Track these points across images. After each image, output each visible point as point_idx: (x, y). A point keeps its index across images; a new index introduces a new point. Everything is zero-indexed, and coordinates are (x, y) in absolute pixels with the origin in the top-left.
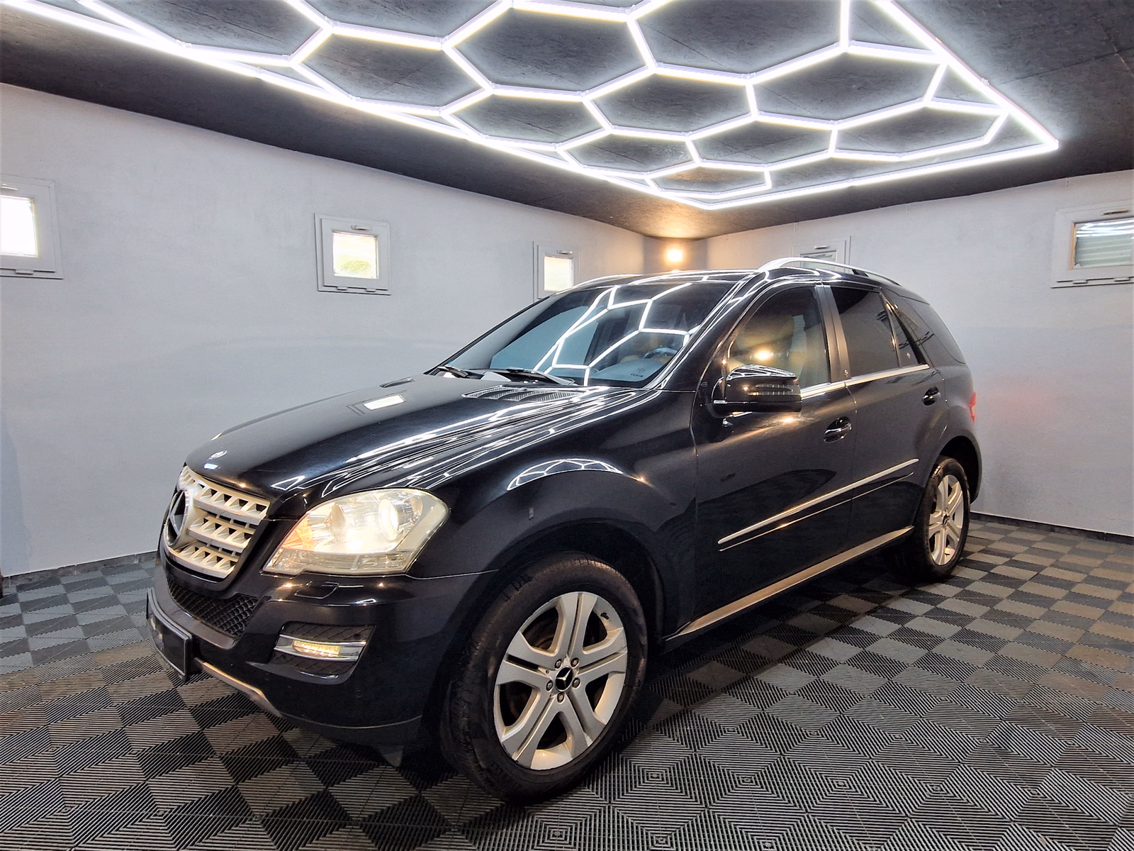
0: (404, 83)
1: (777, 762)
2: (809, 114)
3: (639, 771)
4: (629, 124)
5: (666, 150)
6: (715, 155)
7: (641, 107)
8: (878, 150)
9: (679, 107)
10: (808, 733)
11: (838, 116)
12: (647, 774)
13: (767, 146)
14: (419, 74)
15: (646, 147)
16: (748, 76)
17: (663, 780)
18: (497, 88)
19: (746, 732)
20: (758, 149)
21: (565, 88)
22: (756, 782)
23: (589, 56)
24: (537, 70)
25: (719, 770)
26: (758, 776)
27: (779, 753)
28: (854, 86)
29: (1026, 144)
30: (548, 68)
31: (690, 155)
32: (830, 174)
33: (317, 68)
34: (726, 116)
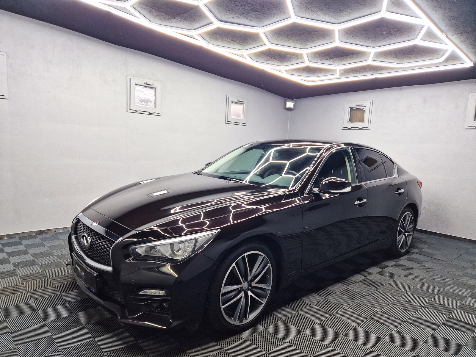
0: (177, 18)
1: (341, 338)
2: (361, 44)
3: (279, 339)
4: (278, 44)
5: (293, 57)
6: (316, 60)
7: (284, 36)
8: (391, 62)
9: (303, 37)
10: (354, 326)
11: (375, 46)
12: (283, 341)
13: (340, 58)
14: (185, 15)
15: (285, 55)
16: (337, 25)
17: (290, 344)
18: (221, 24)
19: (326, 325)
20: (336, 58)
21: (252, 25)
22: (332, 346)
23: (265, 12)
24: (241, 17)
25: (315, 341)
26: (333, 344)
27: (342, 334)
28: (385, 32)
29: (459, 62)
30: (245, 16)
31: (304, 59)
32: (367, 71)
33: (137, 9)
34: (323, 42)
